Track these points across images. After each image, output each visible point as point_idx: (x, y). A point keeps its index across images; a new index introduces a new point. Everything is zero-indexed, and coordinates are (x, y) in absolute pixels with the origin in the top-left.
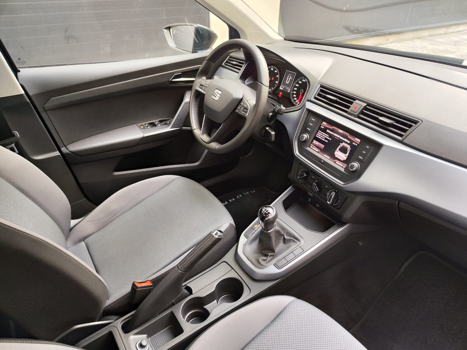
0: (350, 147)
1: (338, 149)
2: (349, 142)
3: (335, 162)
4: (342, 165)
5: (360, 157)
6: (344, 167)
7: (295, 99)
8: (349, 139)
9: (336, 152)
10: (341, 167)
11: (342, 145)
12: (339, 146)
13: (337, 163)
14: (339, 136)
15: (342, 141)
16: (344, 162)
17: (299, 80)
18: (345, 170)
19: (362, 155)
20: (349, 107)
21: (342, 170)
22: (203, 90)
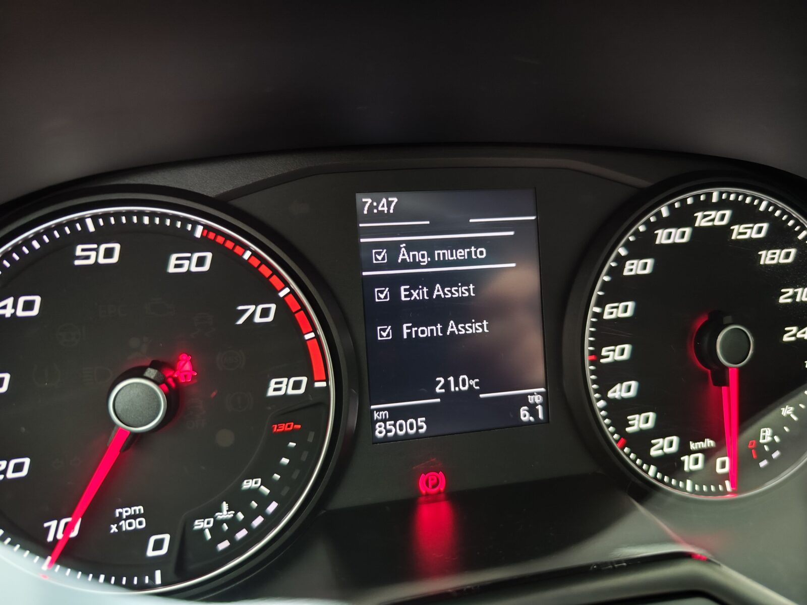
7: (663, 447)
17: (628, 245)
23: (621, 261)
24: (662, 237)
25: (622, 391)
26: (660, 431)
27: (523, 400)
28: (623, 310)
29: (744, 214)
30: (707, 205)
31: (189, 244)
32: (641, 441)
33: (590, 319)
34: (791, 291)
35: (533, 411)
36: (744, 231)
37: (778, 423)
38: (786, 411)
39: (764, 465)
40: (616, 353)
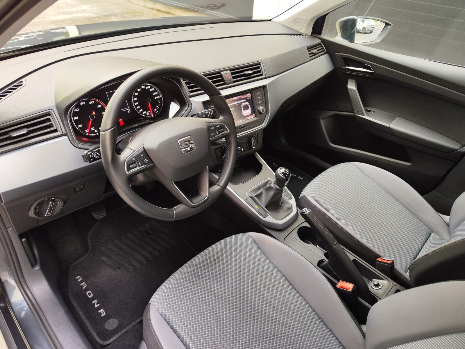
0: (248, 102)
1: (242, 110)
2: (245, 100)
3: (247, 120)
4: (252, 117)
5: (259, 102)
6: (254, 117)
7: (144, 113)
9: (243, 113)
10: (252, 118)
11: (242, 106)
12: (242, 108)
13: (248, 118)
14: (237, 102)
15: (241, 104)
16: (252, 114)
17: (134, 92)
18: (257, 117)
19: (259, 100)
20: (223, 80)
21: (256, 119)
22: (142, 165)
23: (134, 94)
24: (138, 90)
25: (138, 107)
26: (143, 111)
27: (128, 110)
28: (136, 99)
29: (147, 86)
30: (142, 86)
31: (91, 101)
32: (142, 113)
33: (133, 101)
34: (154, 93)
35: (129, 111)
36: (147, 88)
37: (156, 108)
38: (157, 107)
39: (156, 113)
40: (137, 104)
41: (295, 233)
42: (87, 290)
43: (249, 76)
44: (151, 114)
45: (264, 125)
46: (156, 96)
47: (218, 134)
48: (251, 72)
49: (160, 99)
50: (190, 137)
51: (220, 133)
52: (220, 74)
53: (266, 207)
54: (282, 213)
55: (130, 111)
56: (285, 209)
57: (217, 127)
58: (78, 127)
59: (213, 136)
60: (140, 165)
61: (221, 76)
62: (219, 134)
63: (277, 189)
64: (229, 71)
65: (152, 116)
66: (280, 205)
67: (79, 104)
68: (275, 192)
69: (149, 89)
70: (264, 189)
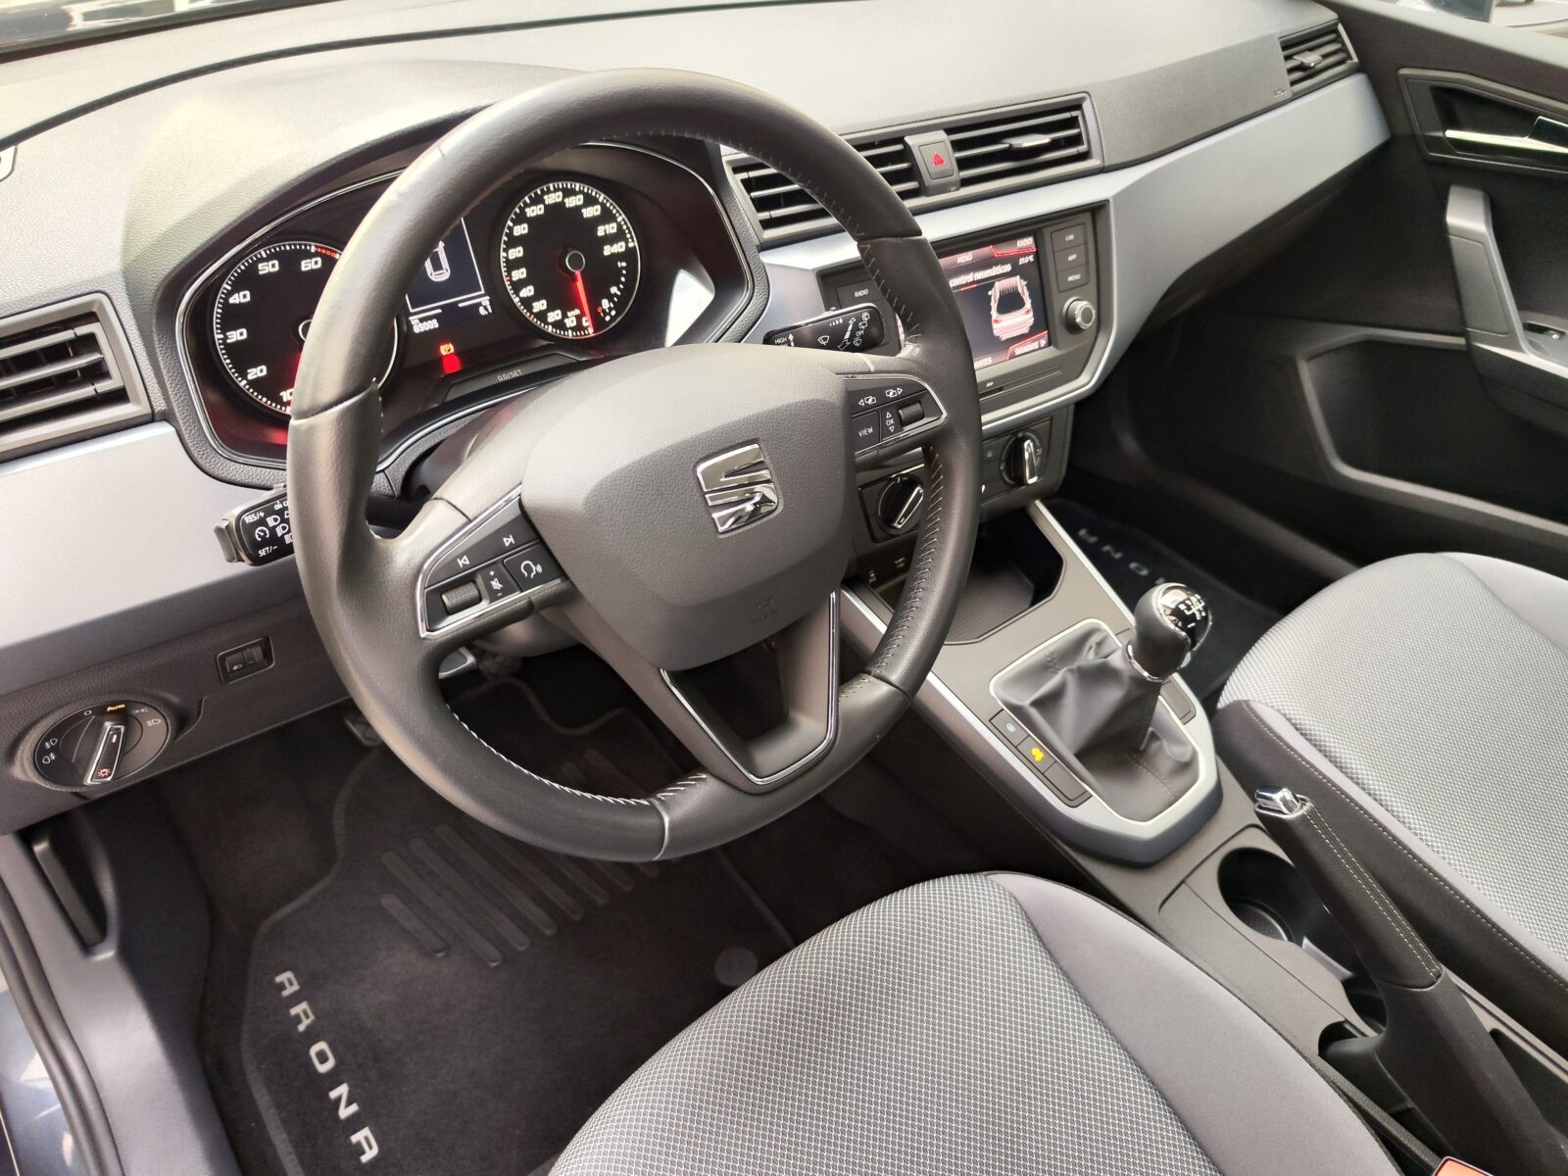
0: (1021, 278)
1: (994, 313)
2: (1008, 268)
3: (1013, 356)
4: (1035, 345)
5: (1070, 279)
6: (1043, 342)
7: (554, 316)
8: (1002, 261)
9: (995, 326)
10: (1034, 351)
11: (995, 294)
12: (992, 304)
13: (1018, 351)
14: (970, 278)
15: (988, 284)
16: (1034, 330)
17: (512, 220)
18: (1057, 347)
19: (1072, 268)
20: (912, 173)
21: (1051, 352)
22: (506, 592)
24: (529, 212)
25: (528, 291)
26: (551, 308)
27: (480, 304)
28: (517, 253)
29: (568, 193)
30: (549, 192)
31: (309, 255)
32: (542, 315)
33: (502, 260)
34: (602, 228)
35: (486, 309)
36: (572, 202)
37: (610, 297)
38: (614, 290)
39: (608, 318)
40: (519, 274)
41: (1208, 881)
42: (312, 1036)
43: (1027, 161)
44: (585, 324)
45: (1086, 382)
46: (611, 239)
47: (892, 429)
48: (1043, 139)
49: (629, 255)
50: (756, 446)
51: (902, 423)
52: (899, 147)
53: (1079, 755)
54: (1150, 787)
55: (489, 307)
56: (1165, 765)
57: (891, 395)
58: (244, 376)
59: (869, 440)
60: (497, 591)
61: (906, 154)
62: (896, 431)
63: (1138, 681)
64: (941, 135)
65: (591, 330)
66: (1142, 748)
67: (253, 267)
68: (1127, 695)
69: (578, 209)
70: (1071, 671)
